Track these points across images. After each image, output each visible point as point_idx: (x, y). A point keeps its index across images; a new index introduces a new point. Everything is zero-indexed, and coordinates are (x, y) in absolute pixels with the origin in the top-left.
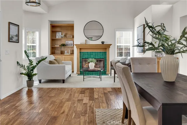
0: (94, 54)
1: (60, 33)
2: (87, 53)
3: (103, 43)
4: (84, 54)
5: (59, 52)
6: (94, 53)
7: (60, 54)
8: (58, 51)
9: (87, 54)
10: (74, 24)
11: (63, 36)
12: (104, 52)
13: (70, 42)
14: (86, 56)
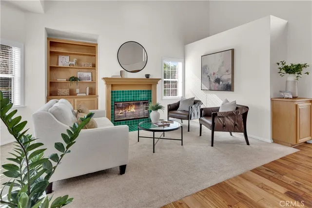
0: (134, 94)
1: (67, 58)
2: (123, 92)
3: (147, 76)
4: (117, 95)
5: (67, 91)
6: (134, 91)
7: (68, 95)
8: (63, 90)
9: (123, 95)
10: (97, 44)
11: (74, 63)
12: (148, 91)
13: (86, 74)
14: (120, 97)
